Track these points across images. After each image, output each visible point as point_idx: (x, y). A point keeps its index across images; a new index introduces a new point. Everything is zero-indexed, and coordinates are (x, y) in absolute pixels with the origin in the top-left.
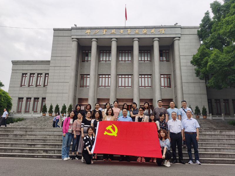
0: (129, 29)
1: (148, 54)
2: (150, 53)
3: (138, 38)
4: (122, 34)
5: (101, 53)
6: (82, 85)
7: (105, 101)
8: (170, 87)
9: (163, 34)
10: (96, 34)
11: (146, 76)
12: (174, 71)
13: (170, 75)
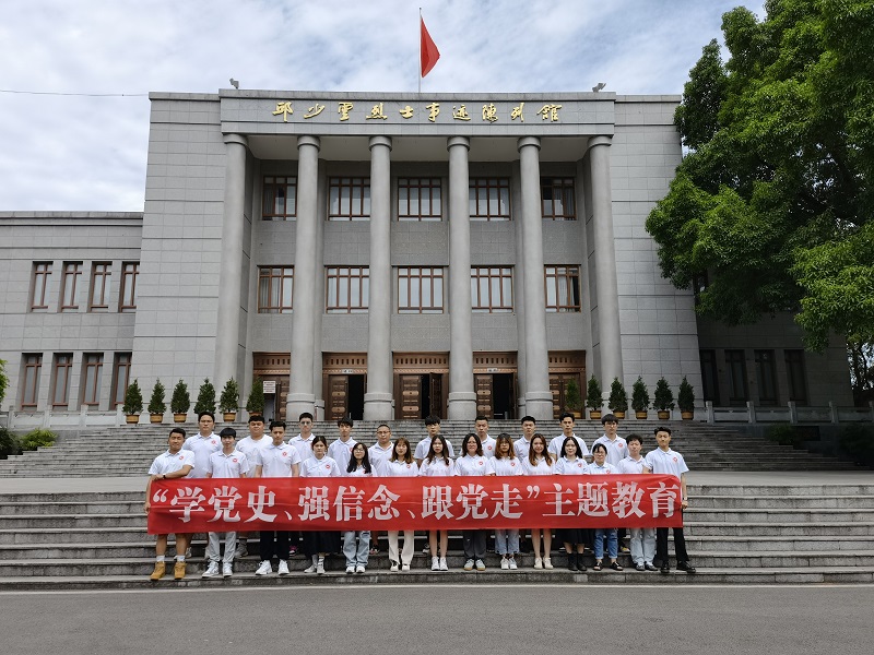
0: (435, 104)
1: (502, 190)
2: (508, 187)
3: (467, 137)
4: (409, 121)
5: (331, 186)
6: (265, 305)
7: (350, 362)
8: (577, 310)
9: (554, 123)
10: (313, 120)
11: (495, 272)
12: (592, 254)
13: (576, 266)
